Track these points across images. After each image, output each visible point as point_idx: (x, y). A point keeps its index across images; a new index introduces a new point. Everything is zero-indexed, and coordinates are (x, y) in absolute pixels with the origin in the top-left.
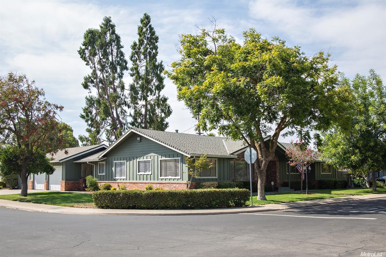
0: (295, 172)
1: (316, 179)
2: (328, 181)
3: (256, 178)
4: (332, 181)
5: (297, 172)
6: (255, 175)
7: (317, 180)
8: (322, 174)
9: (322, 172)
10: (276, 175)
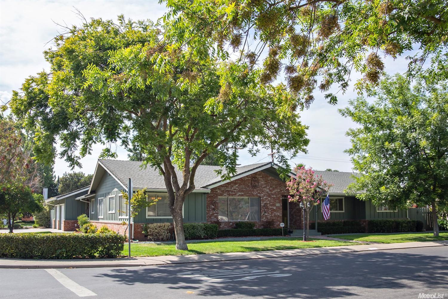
0: (337, 210)
1: (368, 218)
2: (383, 221)
3: (265, 218)
4: (389, 221)
5: (339, 210)
6: (262, 214)
7: (368, 221)
8: (379, 212)
9: (378, 210)
10: (301, 214)
